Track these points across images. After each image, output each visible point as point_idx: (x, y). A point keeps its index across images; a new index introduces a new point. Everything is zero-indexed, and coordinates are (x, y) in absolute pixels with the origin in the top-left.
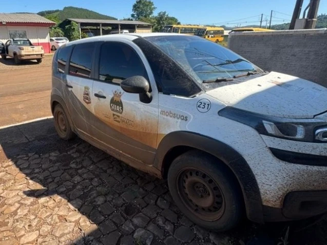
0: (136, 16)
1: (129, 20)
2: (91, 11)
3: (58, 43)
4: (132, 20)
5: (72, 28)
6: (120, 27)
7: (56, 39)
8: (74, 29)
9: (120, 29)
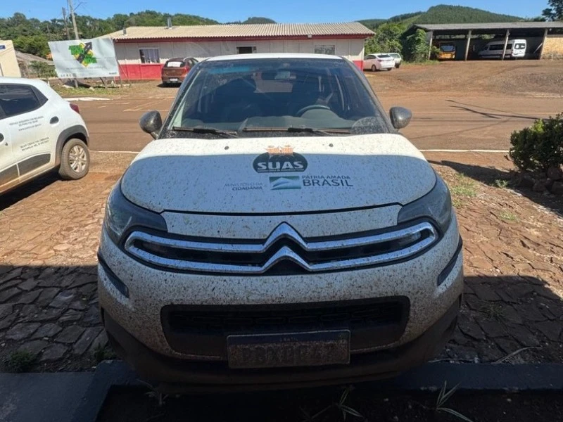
0: (554, 12)
1: (536, 20)
2: (476, 10)
3: (380, 61)
4: (543, 20)
5: (417, 38)
6: (508, 34)
7: (380, 56)
8: (419, 40)
9: (507, 38)
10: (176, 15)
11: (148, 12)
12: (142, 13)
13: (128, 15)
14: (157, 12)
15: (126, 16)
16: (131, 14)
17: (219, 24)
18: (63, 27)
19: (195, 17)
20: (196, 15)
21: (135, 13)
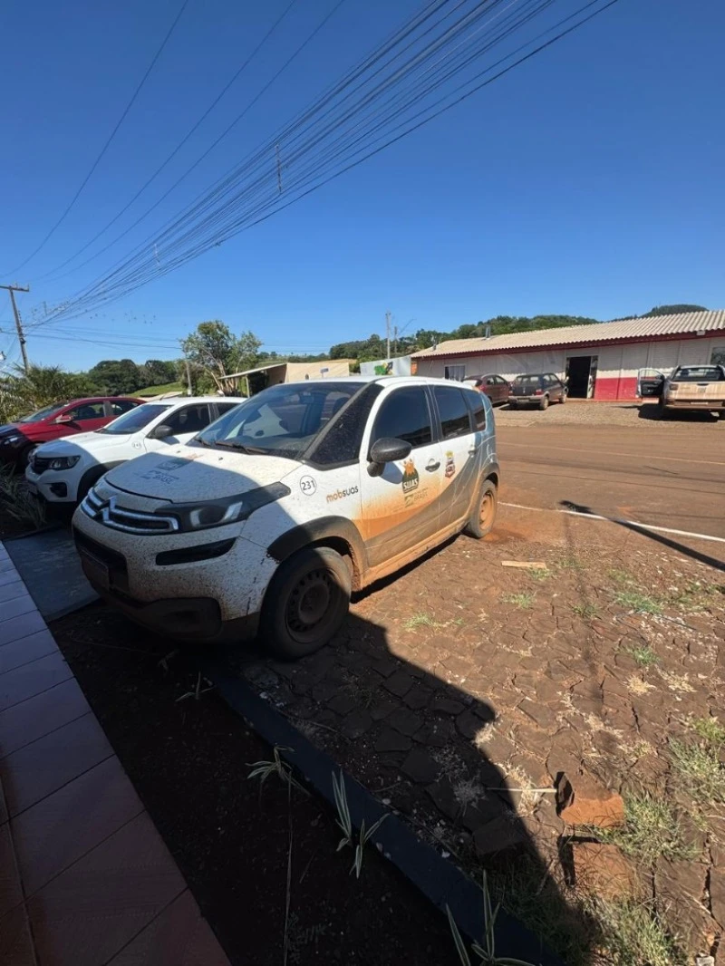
10: (535, 318)
11: (500, 319)
12: (493, 320)
13: (476, 325)
14: (511, 317)
15: (473, 326)
16: (480, 323)
17: (598, 323)
18: (409, 344)
19: (561, 317)
20: (564, 314)
21: (484, 322)
